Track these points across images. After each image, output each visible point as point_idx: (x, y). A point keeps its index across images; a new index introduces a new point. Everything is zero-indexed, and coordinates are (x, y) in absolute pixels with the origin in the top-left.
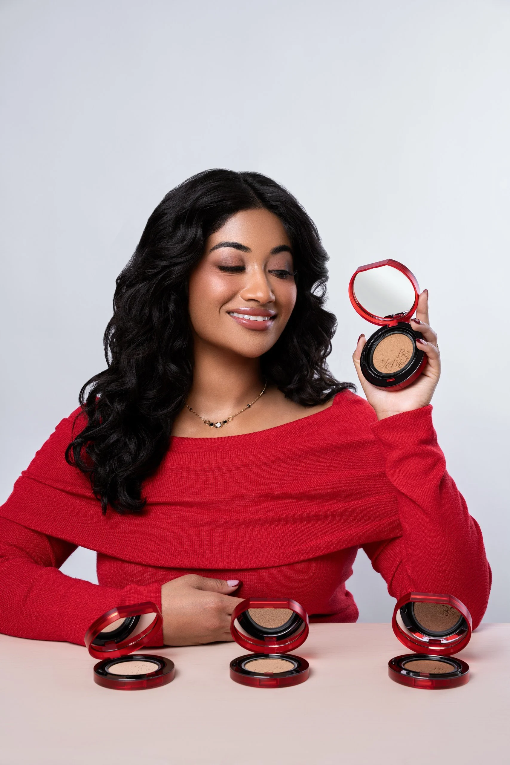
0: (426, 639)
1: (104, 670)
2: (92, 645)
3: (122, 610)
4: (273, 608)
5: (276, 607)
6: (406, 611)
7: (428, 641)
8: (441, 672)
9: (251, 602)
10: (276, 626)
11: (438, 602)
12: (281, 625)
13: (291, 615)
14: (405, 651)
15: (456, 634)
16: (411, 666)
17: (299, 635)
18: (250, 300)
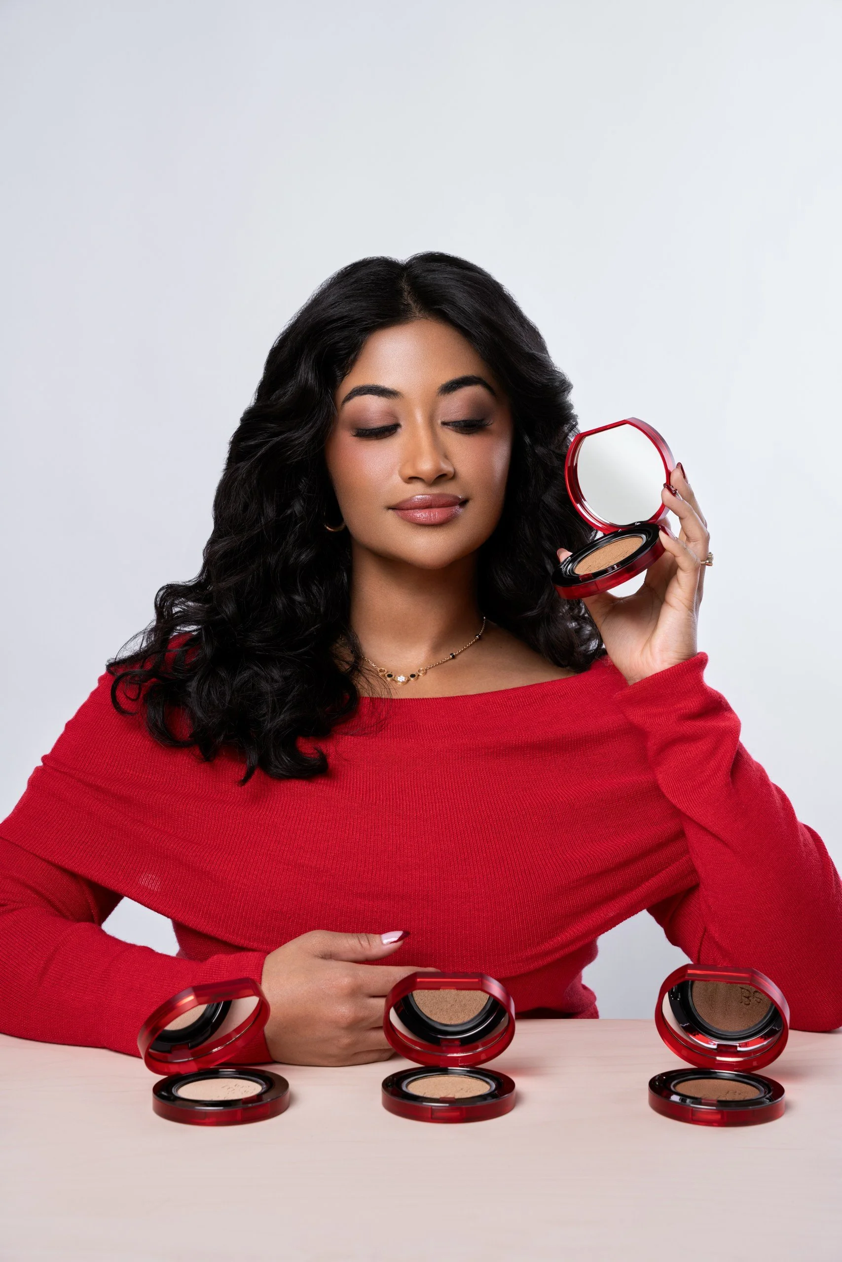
0: (713, 1045)
1: (170, 1092)
2: (150, 1050)
3: (201, 993)
4: (454, 989)
5: (460, 987)
6: (680, 997)
7: (715, 1047)
8: (737, 1098)
9: (418, 980)
10: (459, 1022)
11: (731, 981)
12: (469, 1019)
13: (485, 1003)
14: (677, 1063)
15: (761, 1037)
16: (689, 1087)
17: (499, 1034)
18: (411, 479)
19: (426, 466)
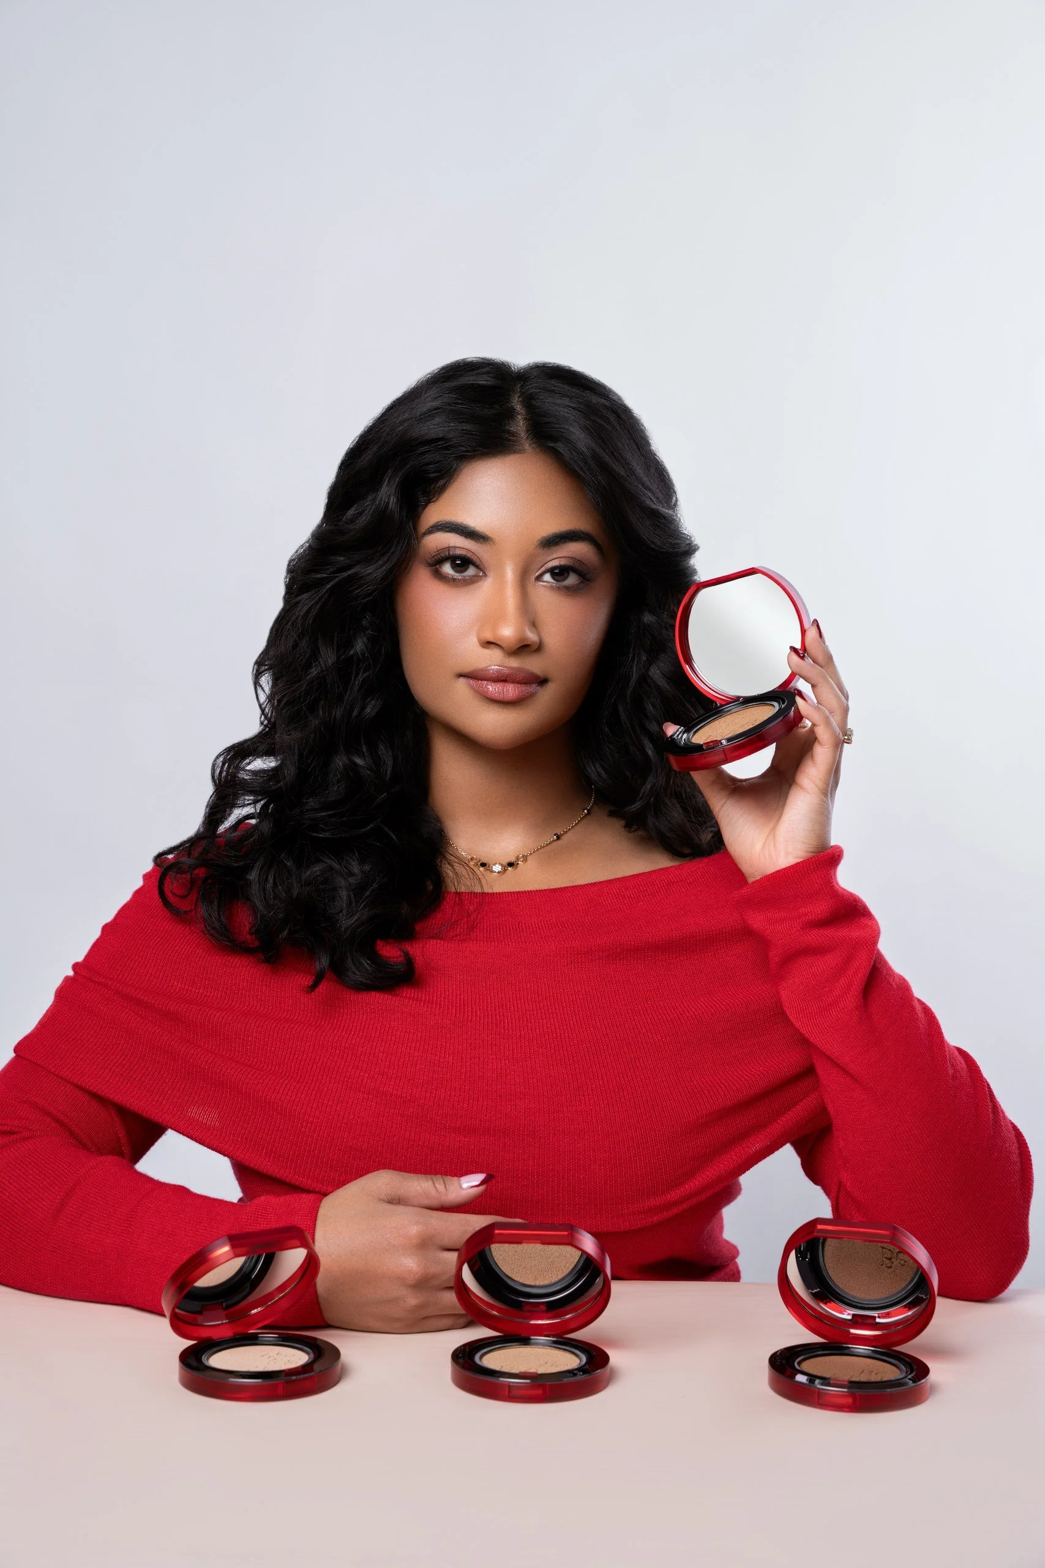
0: (847, 1315)
1: (200, 1361)
2: (177, 1310)
3: (238, 1243)
4: (539, 1243)
5: (546, 1241)
6: (809, 1256)
7: (849, 1317)
8: (874, 1378)
9: (496, 1232)
10: (546, 1282)
11: (869, 1239)
12: (557, 1279)
13: (576, 1261)
14: (803, 1336)
15: (905, 1306)
16: (814, 1365)
17: (591, 1299)
18: (488, 644)
19: (508, 632)
